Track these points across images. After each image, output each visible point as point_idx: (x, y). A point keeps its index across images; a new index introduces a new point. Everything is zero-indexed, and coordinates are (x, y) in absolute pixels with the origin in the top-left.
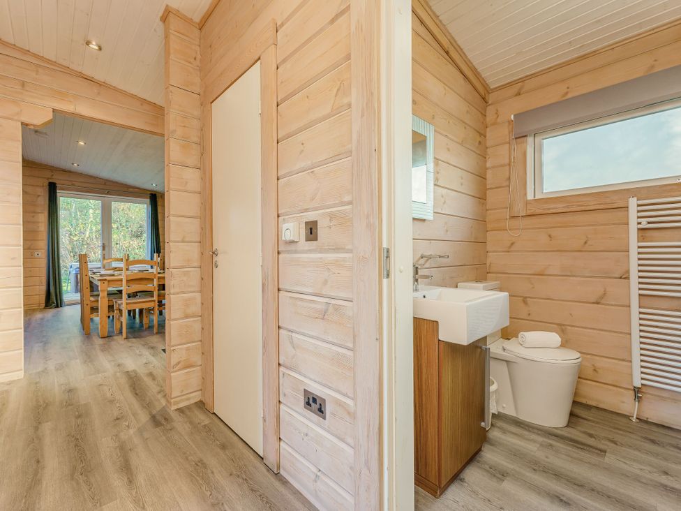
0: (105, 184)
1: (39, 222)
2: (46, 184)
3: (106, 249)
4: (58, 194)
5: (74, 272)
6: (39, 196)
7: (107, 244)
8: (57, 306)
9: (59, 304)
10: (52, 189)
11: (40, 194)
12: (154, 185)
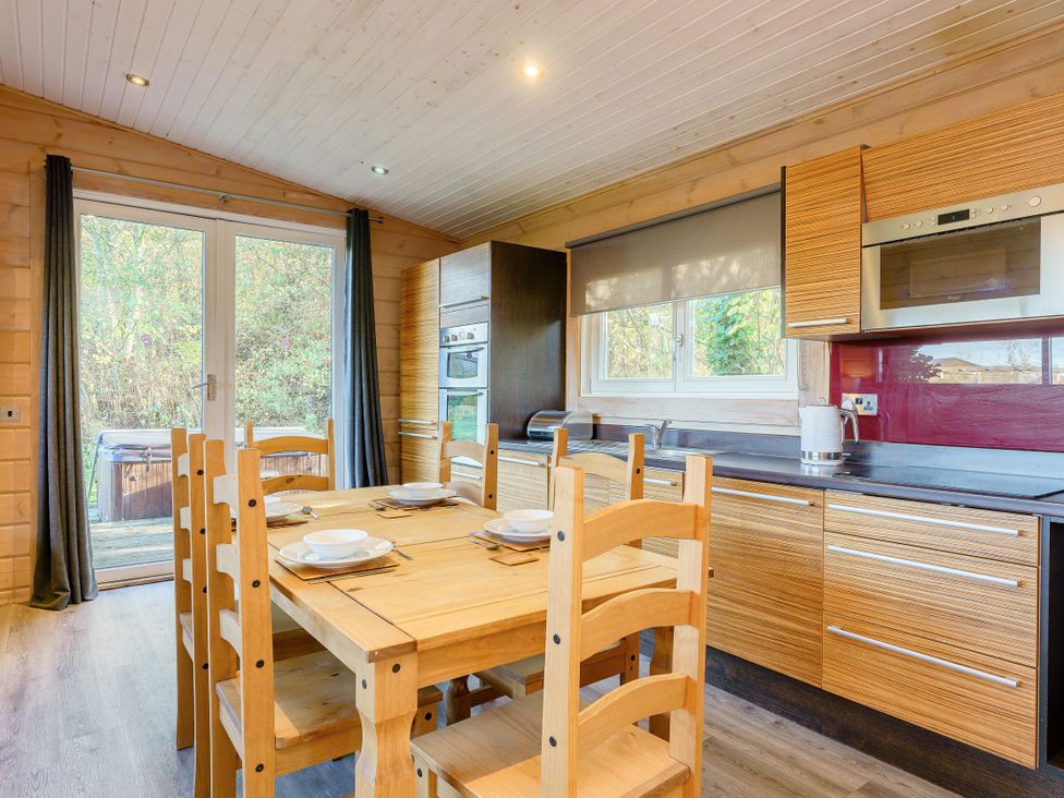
0: (218, 173)
1: (14, 300)
2: (40, 163)
3: (220, 393)
4: (76, 203)
5: (111, 458)
6: (16, 206)
7: (220, 379)
8: (73, 601)
9: (78, 593)
10: (58, 180)
11: (17, 200)
12: (380, 171)
